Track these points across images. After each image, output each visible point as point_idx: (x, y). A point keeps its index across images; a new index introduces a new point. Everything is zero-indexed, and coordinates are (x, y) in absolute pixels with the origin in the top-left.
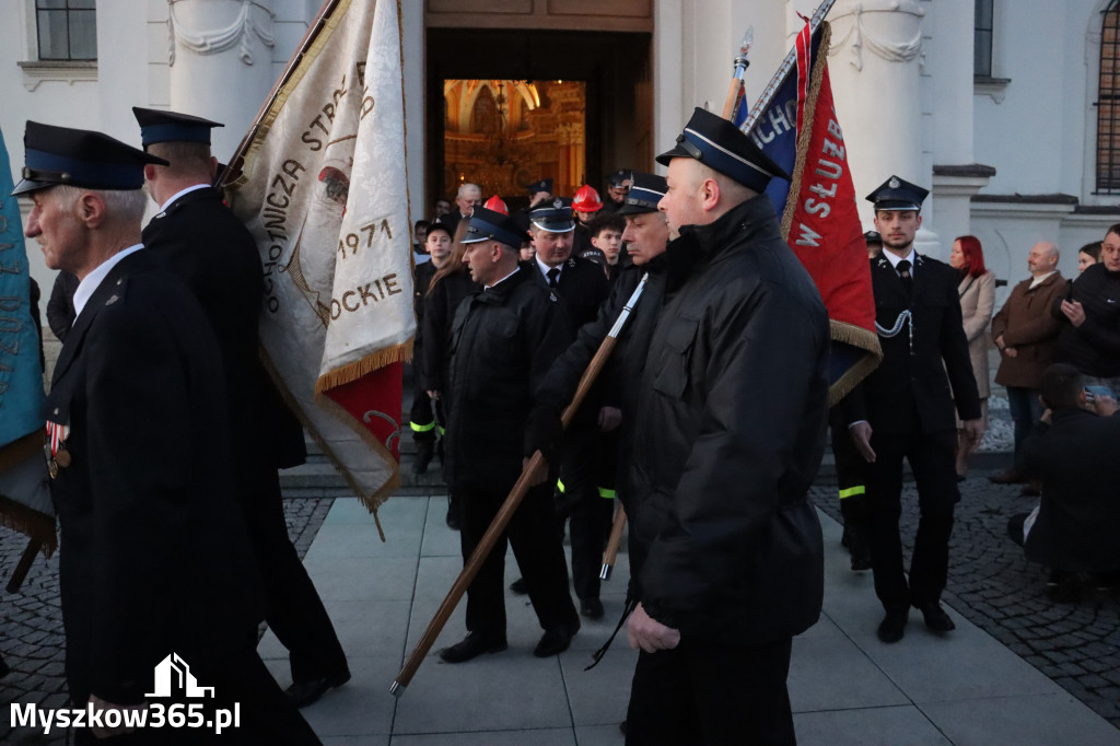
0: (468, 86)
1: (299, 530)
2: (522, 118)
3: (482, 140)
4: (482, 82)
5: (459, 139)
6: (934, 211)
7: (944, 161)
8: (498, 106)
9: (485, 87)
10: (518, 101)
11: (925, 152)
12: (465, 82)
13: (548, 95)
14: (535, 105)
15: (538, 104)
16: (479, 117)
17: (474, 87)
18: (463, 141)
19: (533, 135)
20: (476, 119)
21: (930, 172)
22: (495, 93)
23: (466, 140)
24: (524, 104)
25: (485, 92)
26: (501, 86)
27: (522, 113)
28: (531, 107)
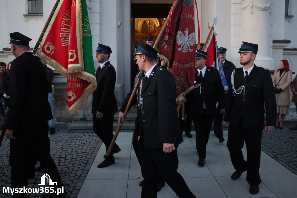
0: (140, 20)
1: (98, 142)
2: (155, 29)
3: (144, 35)
4: (145, 19)
5: (138, 35)
6: (273, 53)
7: (275, 39)
8: (149, 26)
9: (145, 21)
10: (154, 24)
11: (271, 36)
12: (139, 19)
13: (162, 23)
14: (158, 26)
15: (159, 25)
16: (143, 29)
17: (142, 21)
18: (139, 35)
19: (157, 33)
20: (142, 29)
21: (272, 42)
22: (148, 22)
23: (140, 35)
24: (155, 25)
25: (145, 22)
26: (149, 20)
27: (155, 28)
28: (157, 26)
